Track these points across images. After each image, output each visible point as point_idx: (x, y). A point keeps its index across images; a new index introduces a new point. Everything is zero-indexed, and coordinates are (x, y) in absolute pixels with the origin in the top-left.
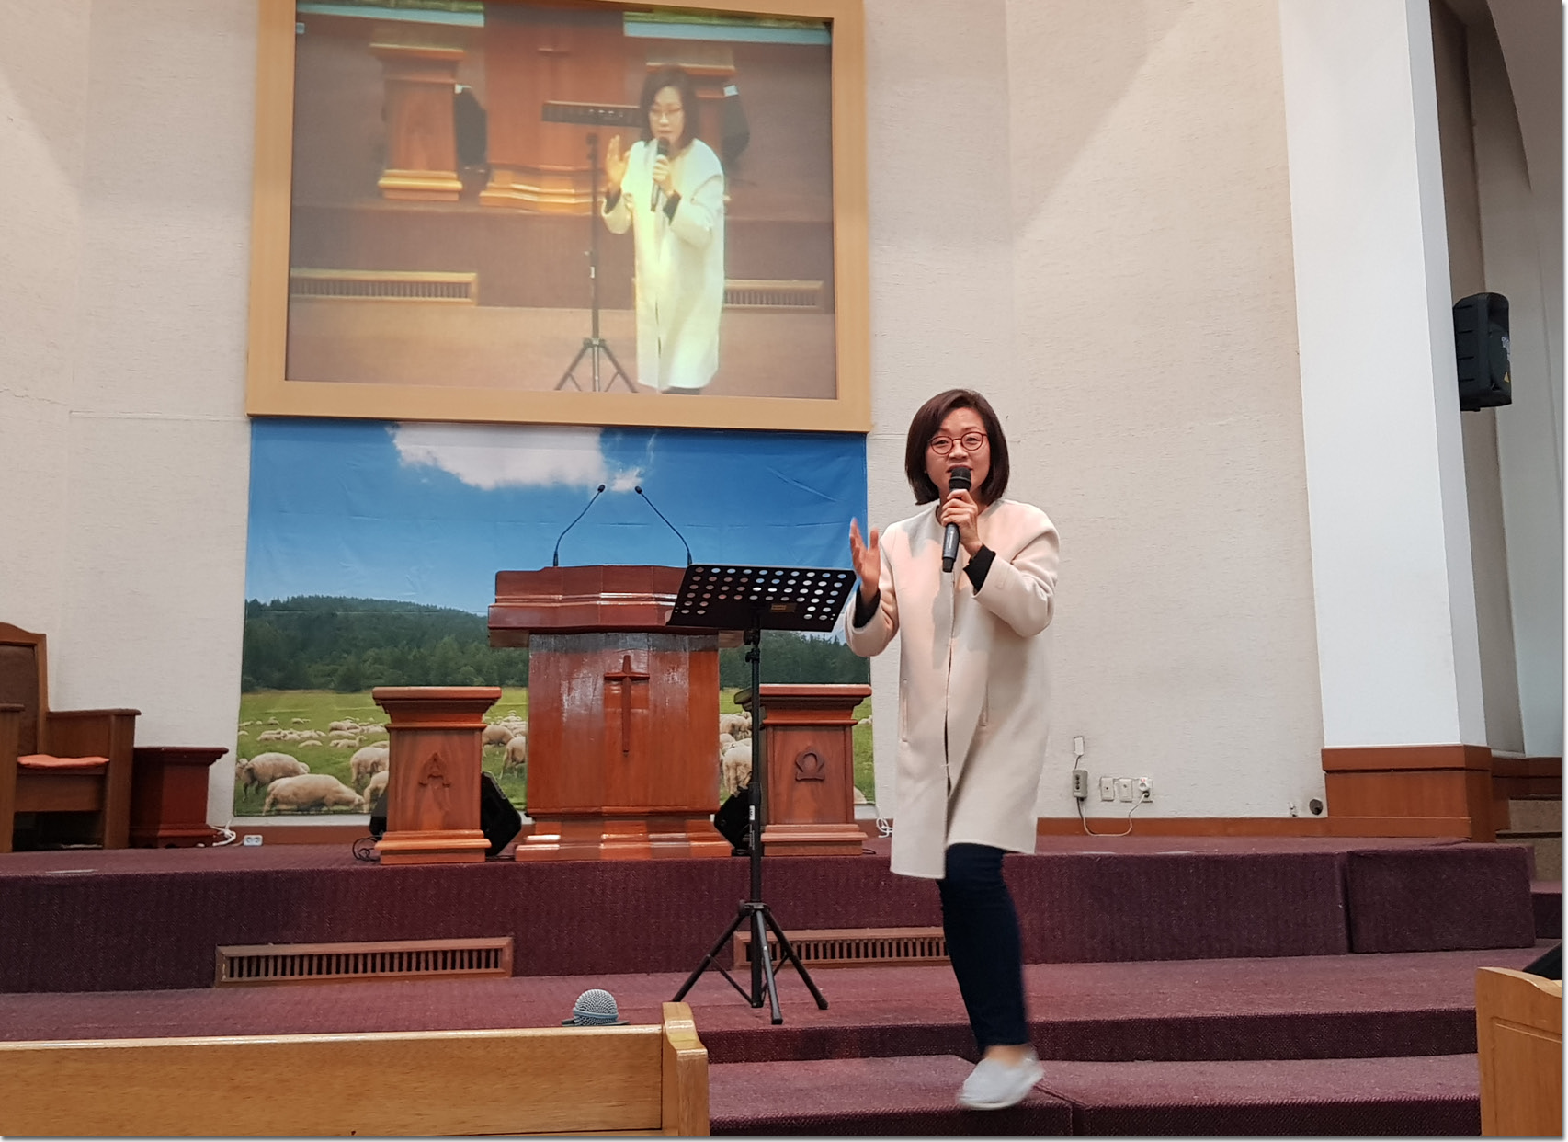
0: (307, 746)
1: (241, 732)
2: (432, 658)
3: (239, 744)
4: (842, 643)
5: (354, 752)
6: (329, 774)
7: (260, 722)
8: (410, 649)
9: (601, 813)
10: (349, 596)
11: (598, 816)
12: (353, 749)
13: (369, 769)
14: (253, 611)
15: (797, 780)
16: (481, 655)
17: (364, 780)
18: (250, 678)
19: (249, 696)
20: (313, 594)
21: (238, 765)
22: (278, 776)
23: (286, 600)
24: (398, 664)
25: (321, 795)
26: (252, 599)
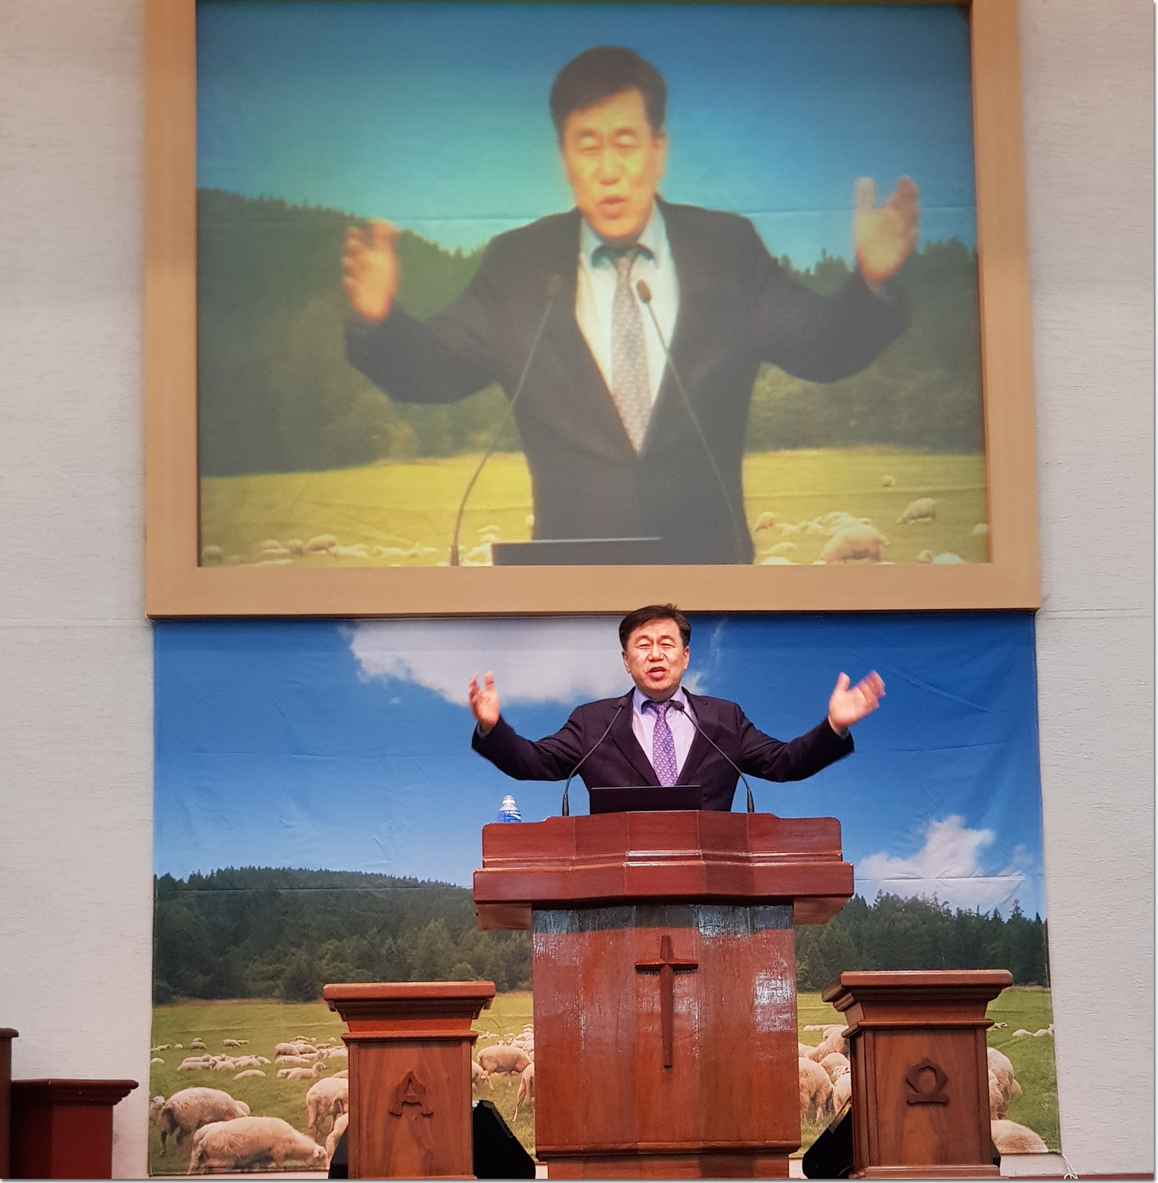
0: (245, 1077)
1: (155, 1060)
2: (414, 952)
3: (152, 1077)
4: (1005, 920)
5: (311, 1086)
6: (277, 1117)
7: (181, 1046)
8: (383, 941)
9: (637, 1150)
10: (297, 868)
11: (631, 1155)
12: (309, 1080)
13: (332, 1107)
14: (165, 889)
15: (908, 1103)
16: (481, 946)
17: (325, 1124)
18: (165, 984)
19: (164, 1010)
20: (246, 865)
21: (152, 1105)
22: (208, 1120)
23: (210, 874)
25: (269, 1143)
26: (163, 875)
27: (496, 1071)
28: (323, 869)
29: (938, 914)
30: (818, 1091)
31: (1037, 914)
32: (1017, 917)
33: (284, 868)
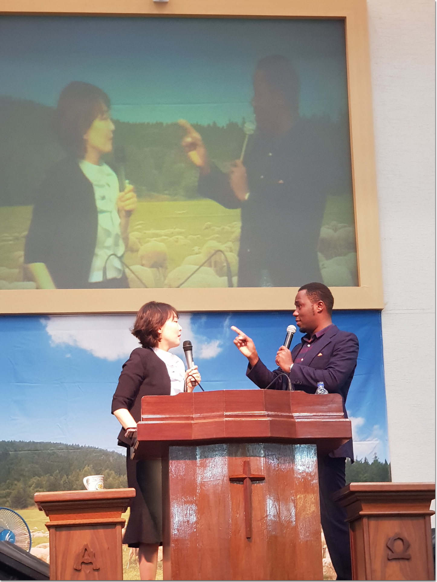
2: (77, 482)
4: (370, 462)
8: (61, 477)
10: (18, 441)
16: (111, 479)
28: (32, 441)
31: (386, 460)
32: (376, 461)
33: (12, 441)
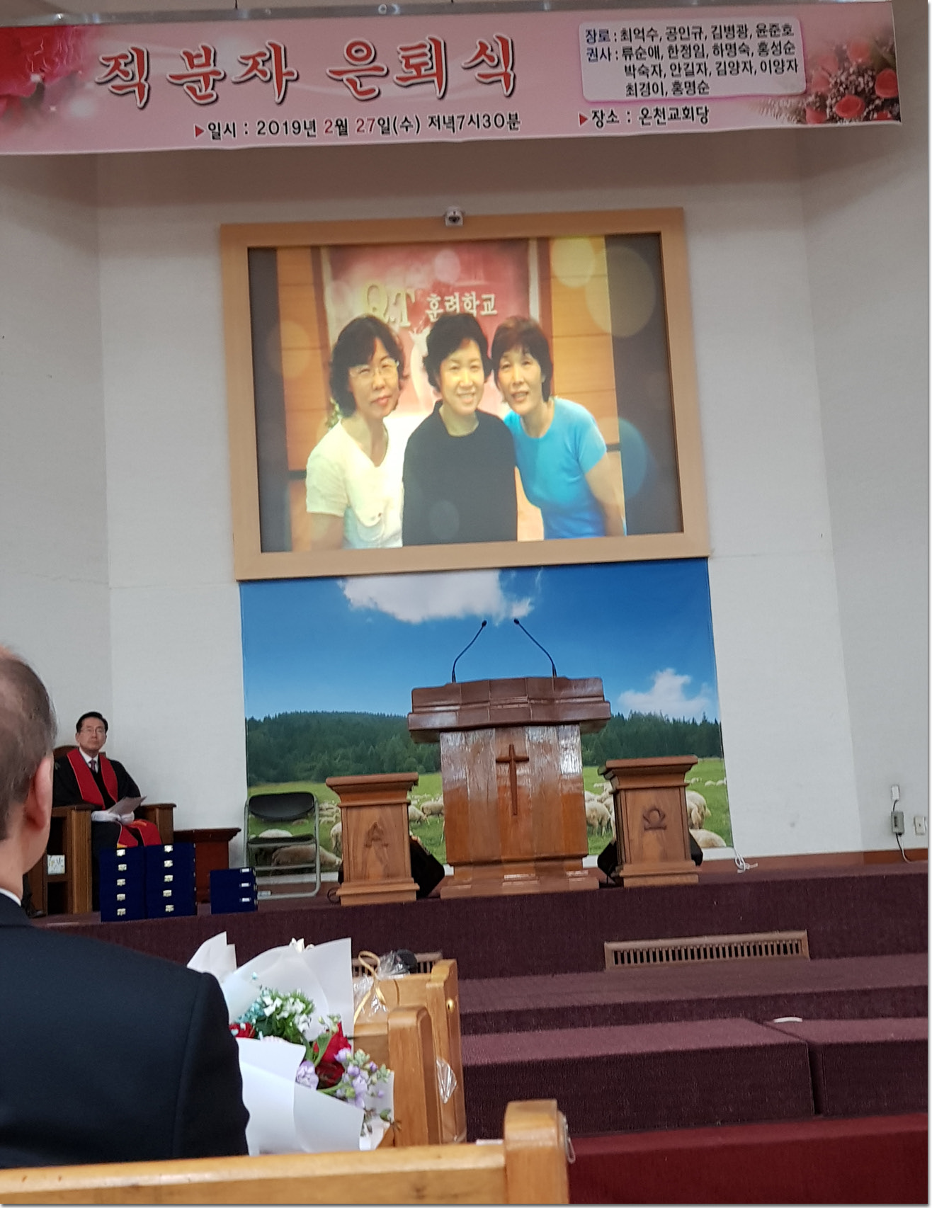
1: (248, 818)
3: (248, 825)
4: (699, 724)
5: (333, 826)
9: (501, 860)
11: (499, 862)
12: (331, 824)
14: (251, 725)
15: (646, 829)
20: (294, 711)
23: (275, 716)
24: (359, 759)
26: (250, 717)
27: (432, 814)
28: (335, 711)
29: (663, 722)
30: (602, 818)
31: (716, 719)
32: (705, 721)
33: (314, 712)
